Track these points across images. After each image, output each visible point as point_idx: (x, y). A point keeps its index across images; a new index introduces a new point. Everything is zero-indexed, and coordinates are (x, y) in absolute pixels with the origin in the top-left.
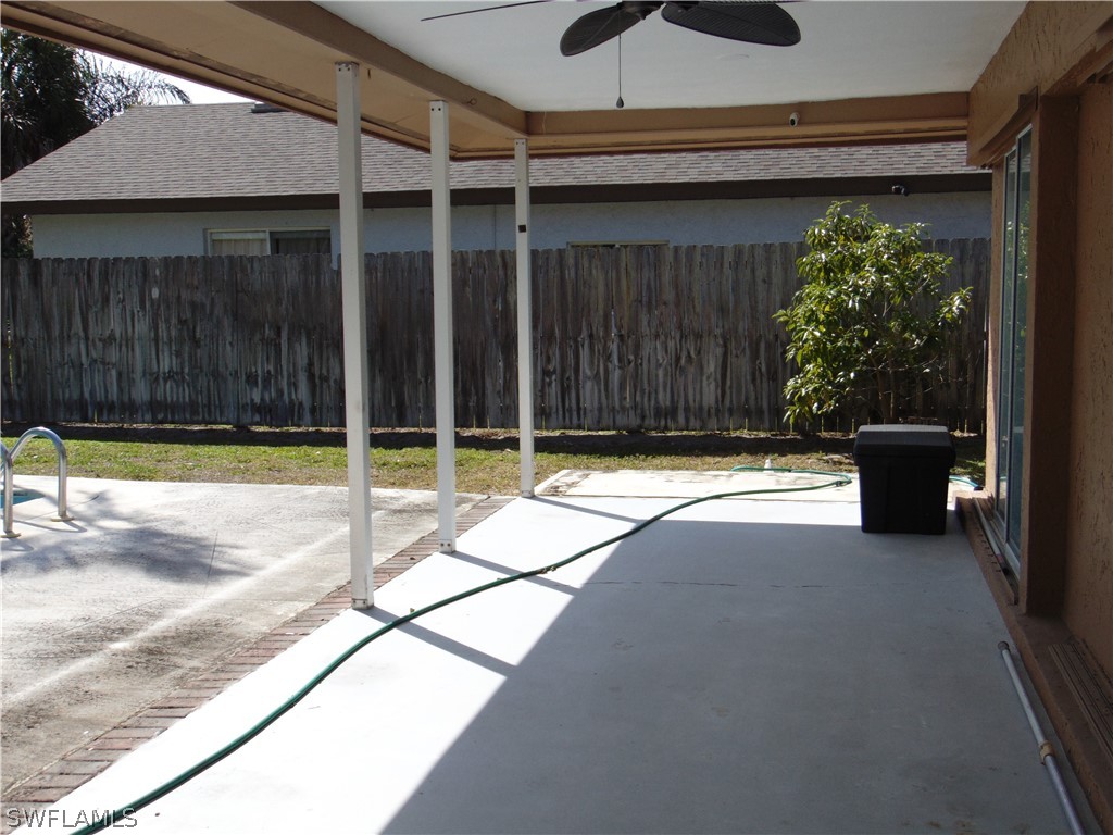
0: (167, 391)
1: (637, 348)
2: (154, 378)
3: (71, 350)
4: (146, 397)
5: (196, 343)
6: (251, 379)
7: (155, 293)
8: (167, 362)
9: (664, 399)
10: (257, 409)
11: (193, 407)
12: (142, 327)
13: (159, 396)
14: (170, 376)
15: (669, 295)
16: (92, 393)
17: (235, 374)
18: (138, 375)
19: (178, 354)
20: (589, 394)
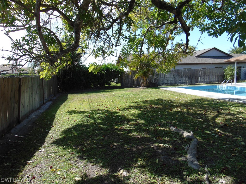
0: (172, 82)
1: (209, 76)
2: (170, 81)
3: (163, 78)
4: (170, 82)
5: (174, 77)
6: (179, 80)
7: (171, 73)
8: (172, 79)
9: (211, 80)
10: (180, 83)
11: (174, 83)
12: (170, 76)
13: (171, 82)
14: (172, 80)
15: (212, 72)
16: (165, 82)
17: (178, 80)
18: (169, 81)
19: (173, 78)
20: (206, 80)
